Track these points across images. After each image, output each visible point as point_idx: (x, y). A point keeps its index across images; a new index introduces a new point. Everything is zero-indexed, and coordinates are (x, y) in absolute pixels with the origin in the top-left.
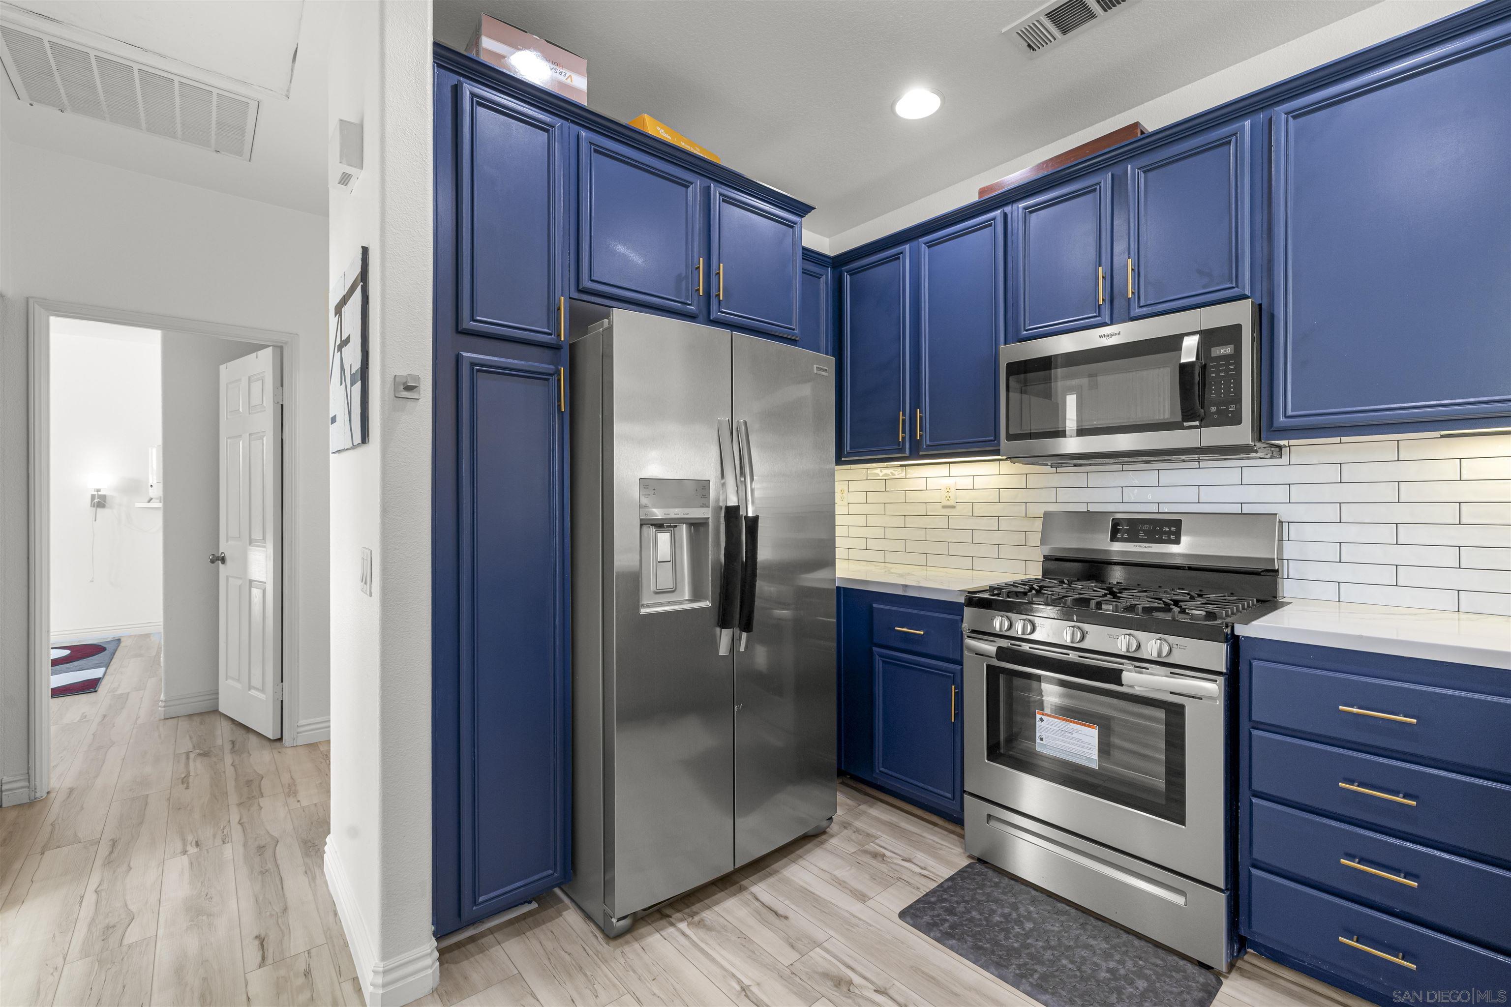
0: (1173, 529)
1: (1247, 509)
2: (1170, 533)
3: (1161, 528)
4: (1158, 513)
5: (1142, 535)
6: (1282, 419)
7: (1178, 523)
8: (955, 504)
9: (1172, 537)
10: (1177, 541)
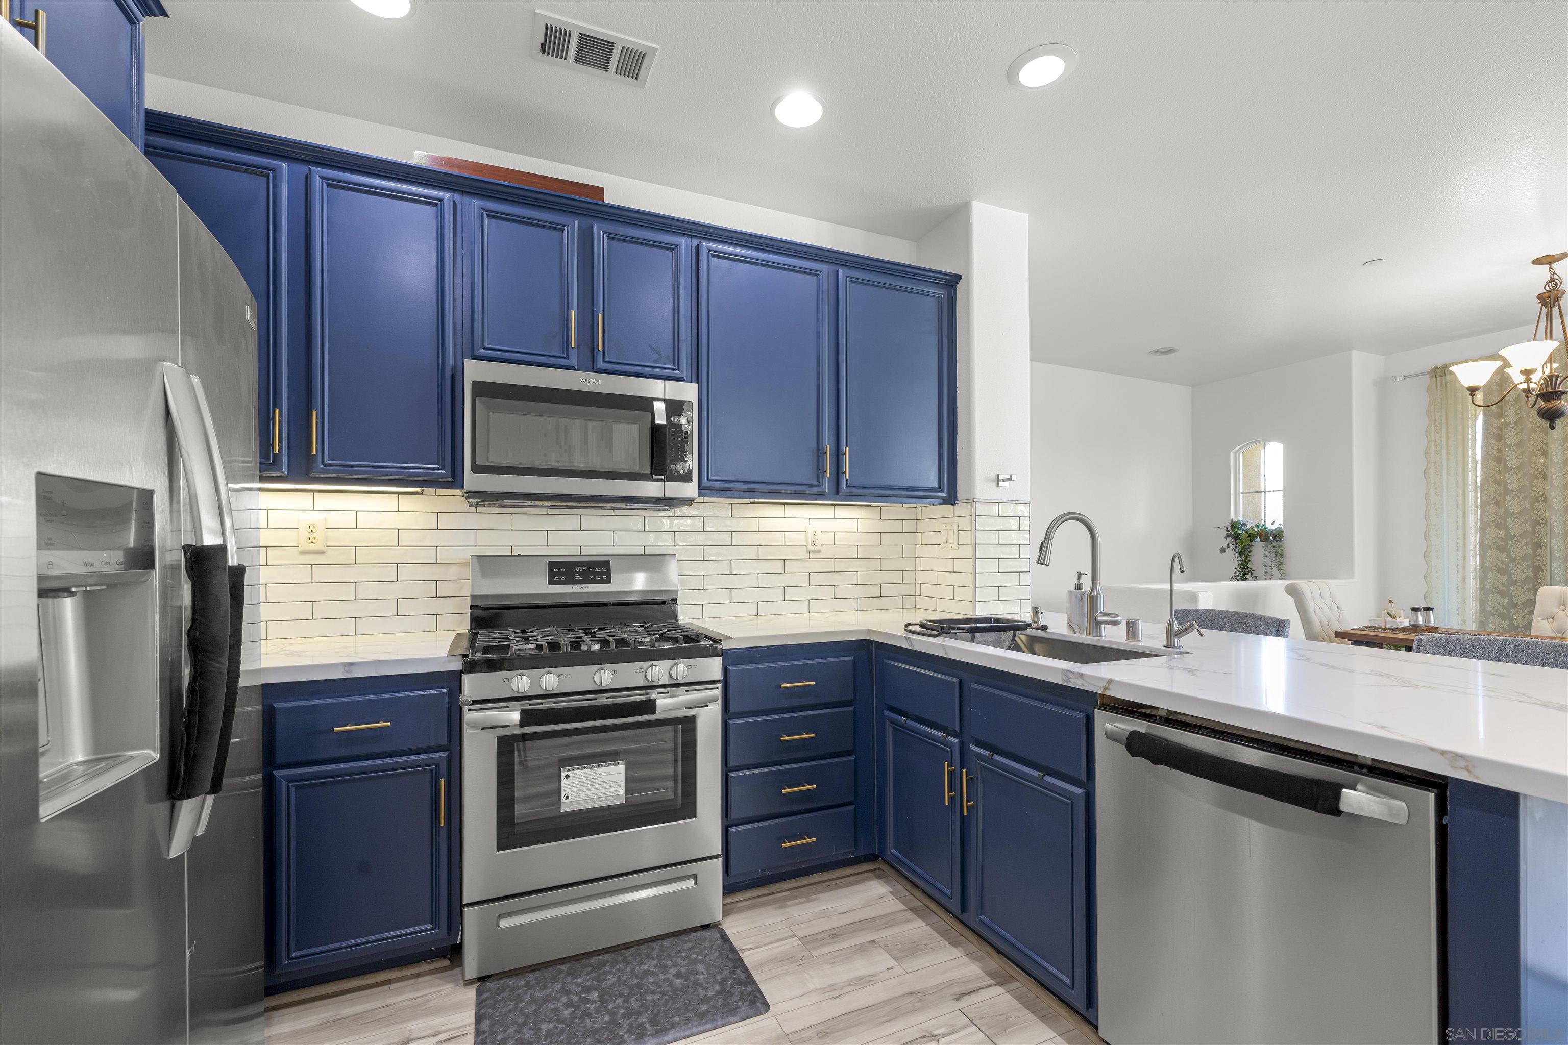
0: (604, 570)
1: (649, 551)
2: (602, 573)
3: (594, 570)
4: (581, 555)
5: (578, 577)
6: (706, 481)
7: (607, 564)
8: (324, 549)
9: (604, 577)
10: (608, 581)
